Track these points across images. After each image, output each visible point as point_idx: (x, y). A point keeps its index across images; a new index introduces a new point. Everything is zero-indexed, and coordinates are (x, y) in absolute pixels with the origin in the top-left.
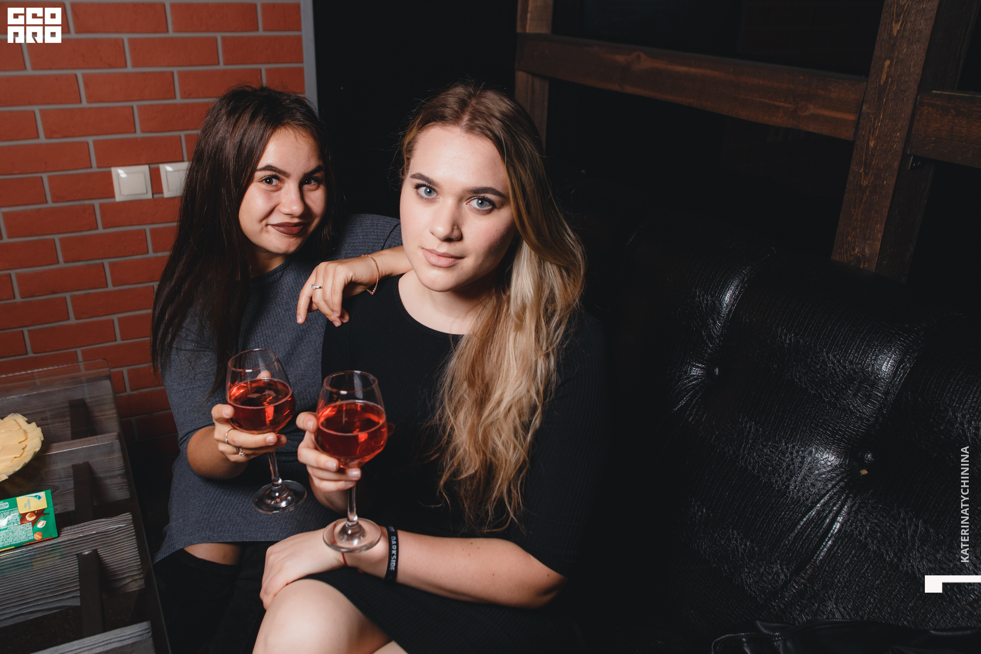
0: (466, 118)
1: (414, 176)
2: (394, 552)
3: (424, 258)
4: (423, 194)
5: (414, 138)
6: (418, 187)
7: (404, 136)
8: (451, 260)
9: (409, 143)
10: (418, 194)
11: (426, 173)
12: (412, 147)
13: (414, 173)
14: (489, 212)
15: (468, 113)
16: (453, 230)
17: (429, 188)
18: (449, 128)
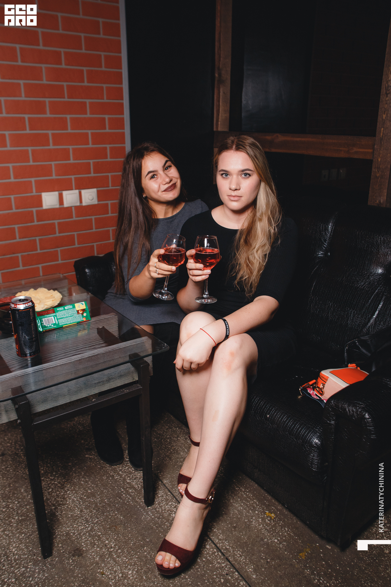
0: (234, 147)
1: (220, 171)
2: (228, 327)
3: (229, 199)
4: (225, 177)
5: (218, 157)
6: (222, 175)
7: (213, 159)
8: (238, 197)
9: (216, 160)
10: (222, 177)
11: (224, 169)
12: (217, 161)
13: (220, 170)
14: (248, 177)
15: (235, 145)
16: (237, 186)
17: (226, 174)
18: (228, 151)
